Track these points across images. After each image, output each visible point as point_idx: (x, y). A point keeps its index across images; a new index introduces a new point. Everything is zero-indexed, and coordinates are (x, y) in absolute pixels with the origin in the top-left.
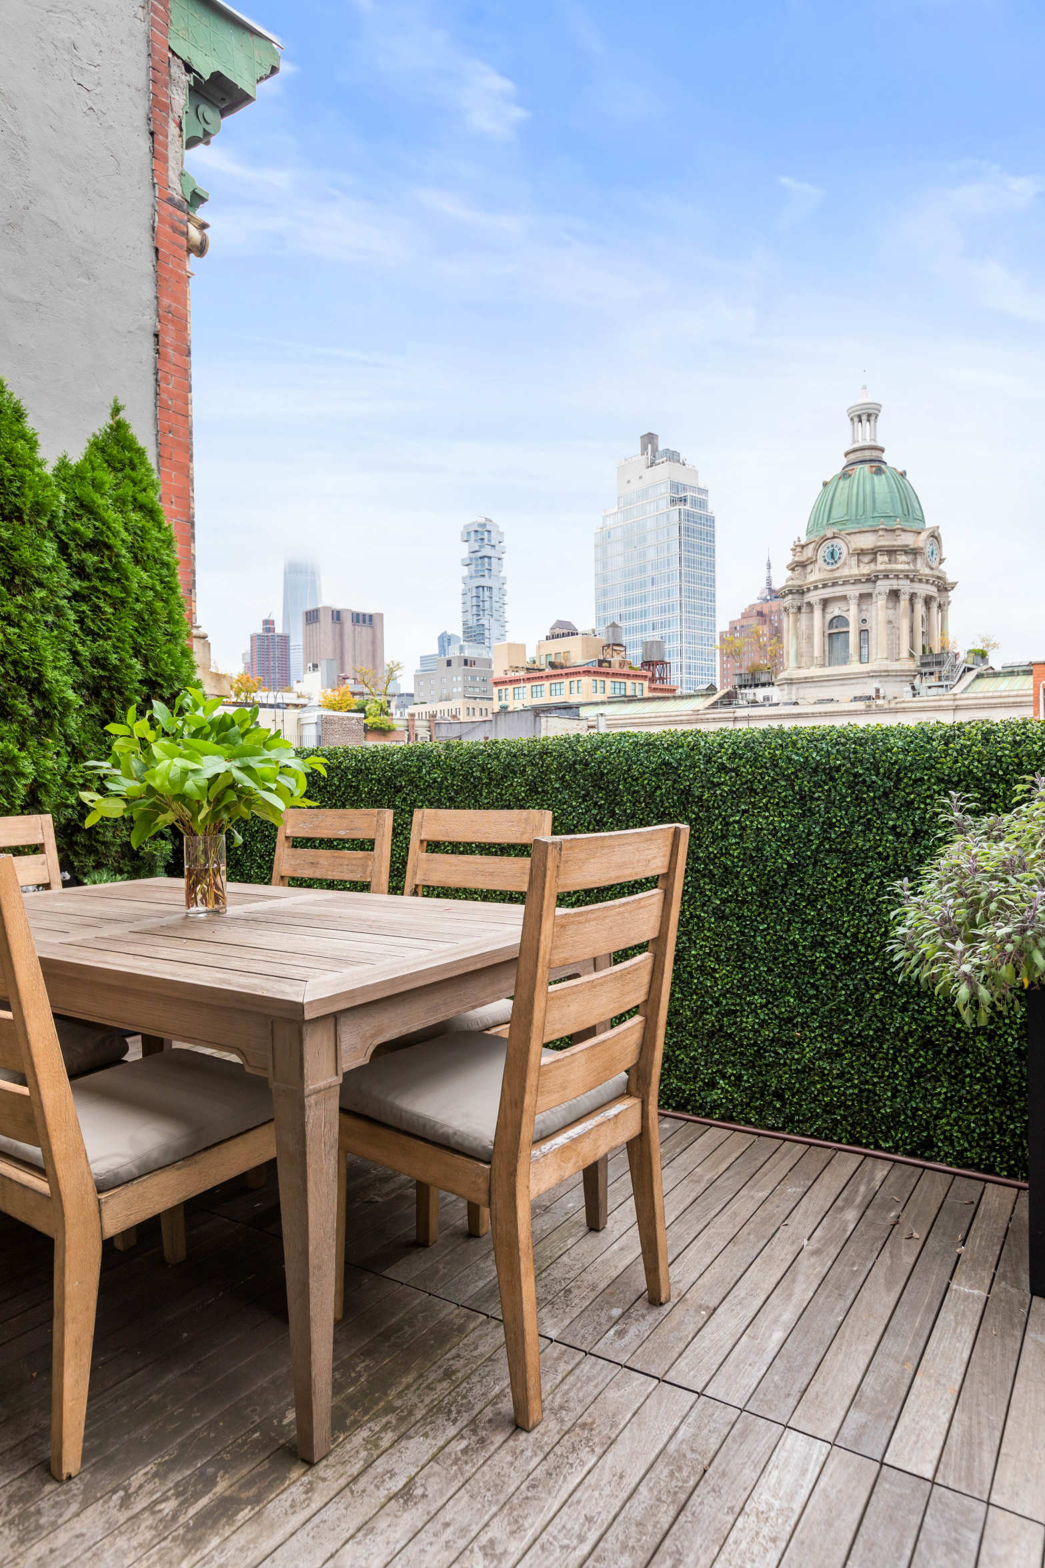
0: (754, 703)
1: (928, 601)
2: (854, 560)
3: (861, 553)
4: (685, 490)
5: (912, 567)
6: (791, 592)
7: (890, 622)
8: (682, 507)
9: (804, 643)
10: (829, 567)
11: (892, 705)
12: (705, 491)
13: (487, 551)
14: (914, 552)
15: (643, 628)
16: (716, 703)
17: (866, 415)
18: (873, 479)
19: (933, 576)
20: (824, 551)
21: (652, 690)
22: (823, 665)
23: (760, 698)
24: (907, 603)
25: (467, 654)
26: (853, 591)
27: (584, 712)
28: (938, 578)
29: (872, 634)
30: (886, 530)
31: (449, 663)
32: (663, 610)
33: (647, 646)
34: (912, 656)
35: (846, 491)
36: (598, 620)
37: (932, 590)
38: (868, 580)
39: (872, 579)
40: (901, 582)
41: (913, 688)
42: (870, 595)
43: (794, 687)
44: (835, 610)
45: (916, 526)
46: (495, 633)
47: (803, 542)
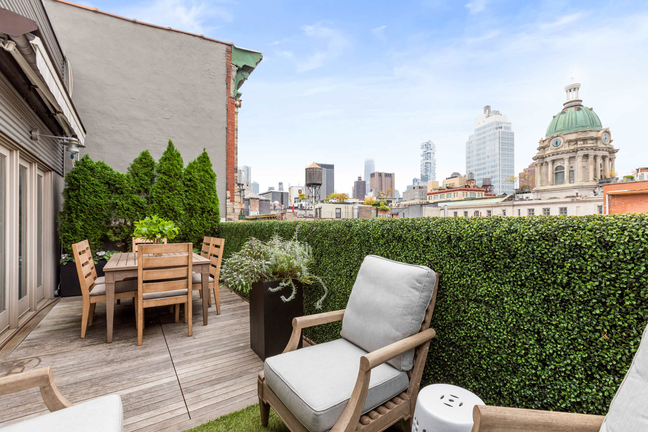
0: (522, 199)
1: (604, 158)
2: (567, 145)
3: (569, 142)
4: (501, 124)
5: (595, 145)
6: (538, 158)
7: (584, 167)
8: (500, 130)
9: (544, 177)
10: (556, 148)
11: (584, 199)
12: (510, 123)
13: (429, 151)
14: (597, 139)
15: (484, 174)
16: (506, 200)
17: (574, 88)
18: (576, 113)
19: (606, 148)
20: (553, 142)
21: (485, 195)
22: (553, 185)
23: (525, 198)
24: (592, 159)
25: (420, 185)
26: (566, 156)
27: (439, 204)
28: (609, 148)
29: (575, 172)
30: (582, 132)
31: (414, 188)
32: (492, 167)
33: (485, 180)
34: (595, 180)
35: (563, 118)
36: (467, 172)
37: (606, 153)
38: (573, 151)
39: (575, 151)
40: (589, 151)
41: (595, 192)
42: (574, 157)
43: (539, 194)
44: (558, 164)
45: (597, 129)
46: (432, 177)
47: (544, 139)
